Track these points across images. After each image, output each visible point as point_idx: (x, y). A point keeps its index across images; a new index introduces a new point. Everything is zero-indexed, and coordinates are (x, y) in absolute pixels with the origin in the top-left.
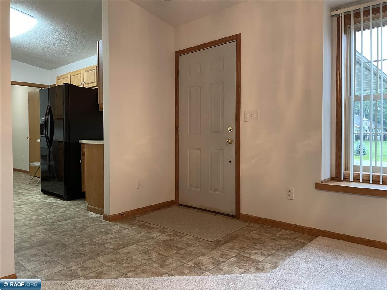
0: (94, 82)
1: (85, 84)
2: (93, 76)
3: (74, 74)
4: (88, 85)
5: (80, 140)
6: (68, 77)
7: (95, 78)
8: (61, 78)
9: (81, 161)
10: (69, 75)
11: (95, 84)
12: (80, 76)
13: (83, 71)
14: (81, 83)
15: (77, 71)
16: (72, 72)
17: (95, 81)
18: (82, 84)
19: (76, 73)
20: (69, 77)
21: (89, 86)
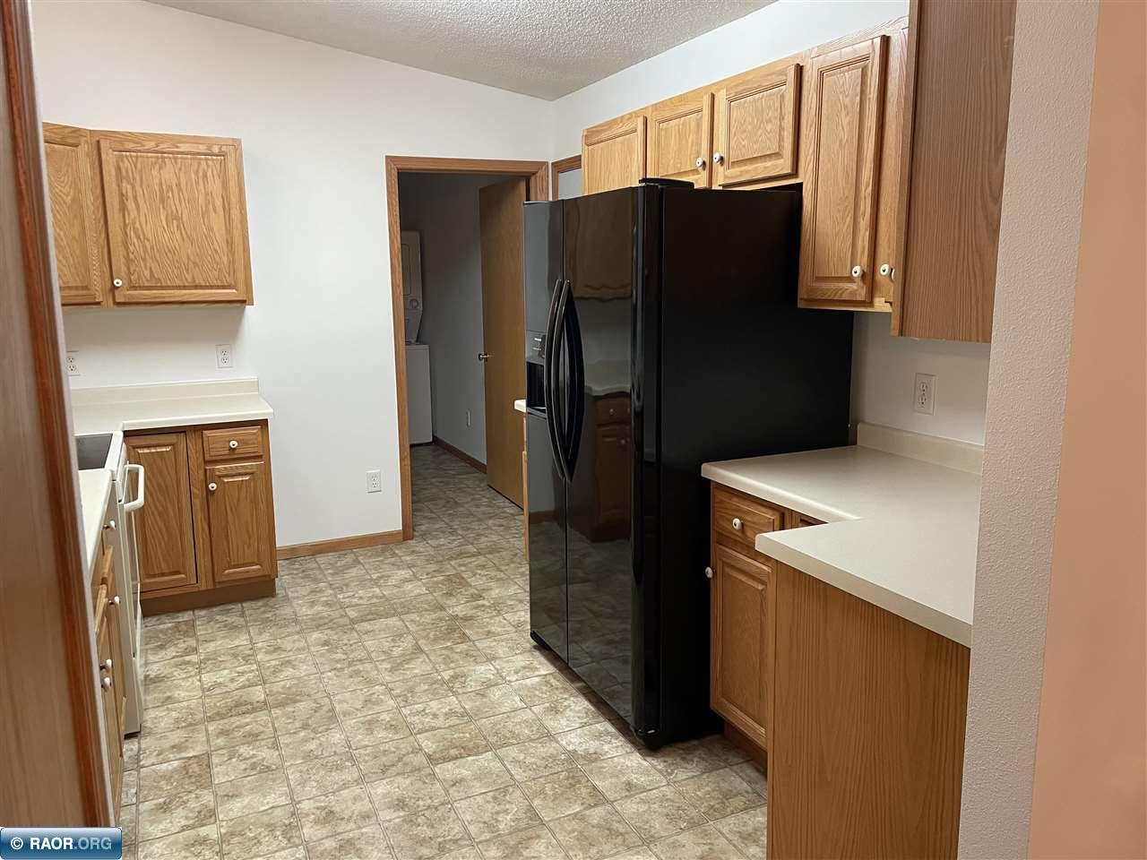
0: (777, 155)
1: (722, 164)
2: (769, 121)
3: (667, 114)
4: (738, 170)
5: (705, 466)
6: (636, 131)
7: (781, 128)
8: (603, 136)
9: (709, 570)
10: (640, 121)
11: (784, 165)
12: (693, 124)
13: (713, 96)
14: (700, 161)
15: (682, 99)
16: (656, 107)
17: (780, 146)
18: (704, 163)
19: (672, 110)
20: (640, 128)
21: (747, 172)
